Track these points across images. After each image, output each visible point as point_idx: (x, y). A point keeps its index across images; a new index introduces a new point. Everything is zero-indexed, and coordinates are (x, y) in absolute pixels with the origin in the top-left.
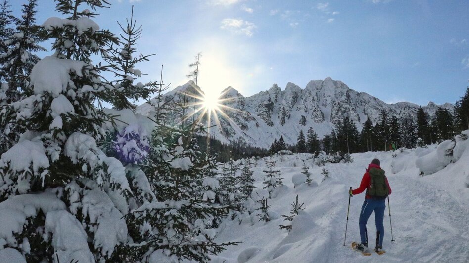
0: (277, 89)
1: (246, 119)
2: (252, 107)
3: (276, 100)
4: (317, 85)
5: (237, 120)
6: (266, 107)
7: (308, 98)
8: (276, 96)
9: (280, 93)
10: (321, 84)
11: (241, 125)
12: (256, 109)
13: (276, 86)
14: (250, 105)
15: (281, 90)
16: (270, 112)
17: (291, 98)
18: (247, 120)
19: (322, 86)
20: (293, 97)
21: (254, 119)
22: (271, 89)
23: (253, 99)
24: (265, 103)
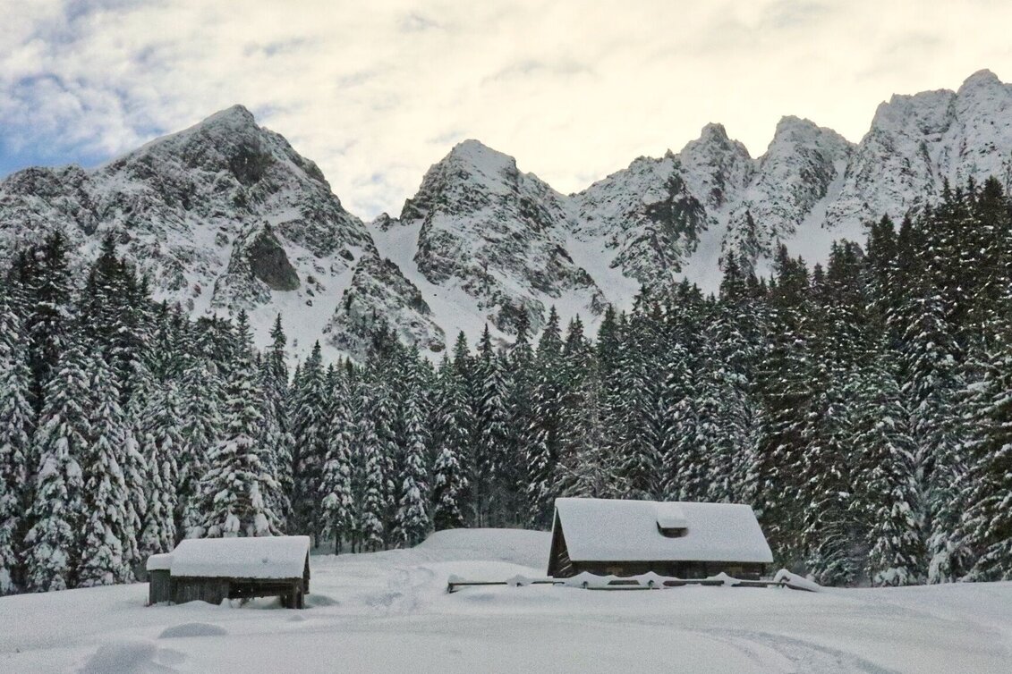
0: (725, 147)
1: (540, 282)
2: (592, 233)
3: (717, 192)
4: (923, 112)
5: (478, 284)
6: (654, 218)
7: (877, 168)
8: (719, 178)
9: (740, 162)
10: (943, 109)
11: (498, 308)
12: (609, 239)
13: (716, 133)
14: (583, 224)
15: (745, 154)
16: (680, 243)
17: (795, 178)
18: (545, 288)
19: (951, 114)
20: (804, 175)
21: (585, 279)
22: (692, 147)
23: (598, 195)
24: (649, 199)
